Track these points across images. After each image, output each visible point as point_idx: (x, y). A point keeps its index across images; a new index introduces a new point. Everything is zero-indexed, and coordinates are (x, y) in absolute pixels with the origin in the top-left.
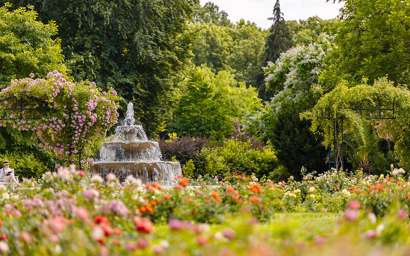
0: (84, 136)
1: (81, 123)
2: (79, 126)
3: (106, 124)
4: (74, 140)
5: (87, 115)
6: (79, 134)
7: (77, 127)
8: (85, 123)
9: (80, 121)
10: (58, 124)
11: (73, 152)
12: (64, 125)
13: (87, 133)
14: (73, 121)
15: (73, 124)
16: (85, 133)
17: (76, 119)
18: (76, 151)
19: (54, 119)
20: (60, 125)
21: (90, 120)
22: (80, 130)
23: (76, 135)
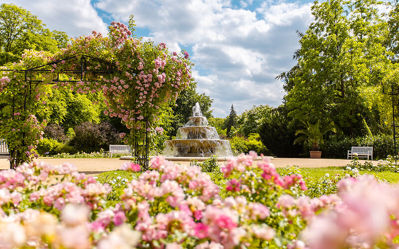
0: (151, 100)
1: (147, 83)
2: (144, 87)
3: (176, 86)
4: (138, 103)
5: (154, 74)
6: (145, 97)
7: (142, 89)
8: (152, 84)
9: (145, 81)
10: (120, 84)
11: (138, 118)
12: (126, 86)
13: (155, 98)
14: (138, 82)
15: (138, 86)
16: (152, 96)
17: (141, 79)
18: (141, 117)
19: (116, 79)
20: (122, 86)
21: (157, 80)
22: (146, 92)
23: (141, 98)
